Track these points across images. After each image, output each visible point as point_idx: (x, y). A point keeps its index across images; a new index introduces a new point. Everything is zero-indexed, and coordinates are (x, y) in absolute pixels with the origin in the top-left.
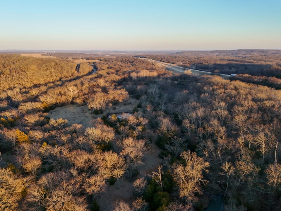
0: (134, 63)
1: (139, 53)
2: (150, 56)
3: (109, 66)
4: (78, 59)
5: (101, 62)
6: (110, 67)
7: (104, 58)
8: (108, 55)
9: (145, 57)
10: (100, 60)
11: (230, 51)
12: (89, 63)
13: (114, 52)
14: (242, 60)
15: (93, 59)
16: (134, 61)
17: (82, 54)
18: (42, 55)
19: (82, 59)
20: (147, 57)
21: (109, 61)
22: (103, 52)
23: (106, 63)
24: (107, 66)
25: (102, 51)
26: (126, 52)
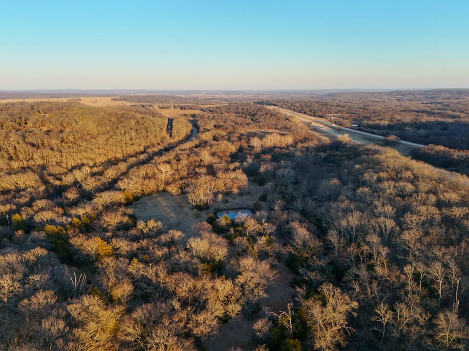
0: (256, 116)
1: (266, 95)
2: (283, 101)
3: (216, 124)
4: (168, 107)
5: (203, 115)
6: (219, 125)
7: (209, 106)
8: (214, 99)
9: (274, 103)
10: (203, 110)
11: (422, 92)
12: (186, 115)
13: (225, 92)
14: (440, 111)
15: (191, 108)
16: (255, 112)
17: (174, 98)
18: (113, 100)
19: (174, 107)
20: (277, 104)
21: (217, 112)
22: (207, 92)
23: (211, 115)
24: (213, 123)
25: (205, 91)
26: (244, 93)
